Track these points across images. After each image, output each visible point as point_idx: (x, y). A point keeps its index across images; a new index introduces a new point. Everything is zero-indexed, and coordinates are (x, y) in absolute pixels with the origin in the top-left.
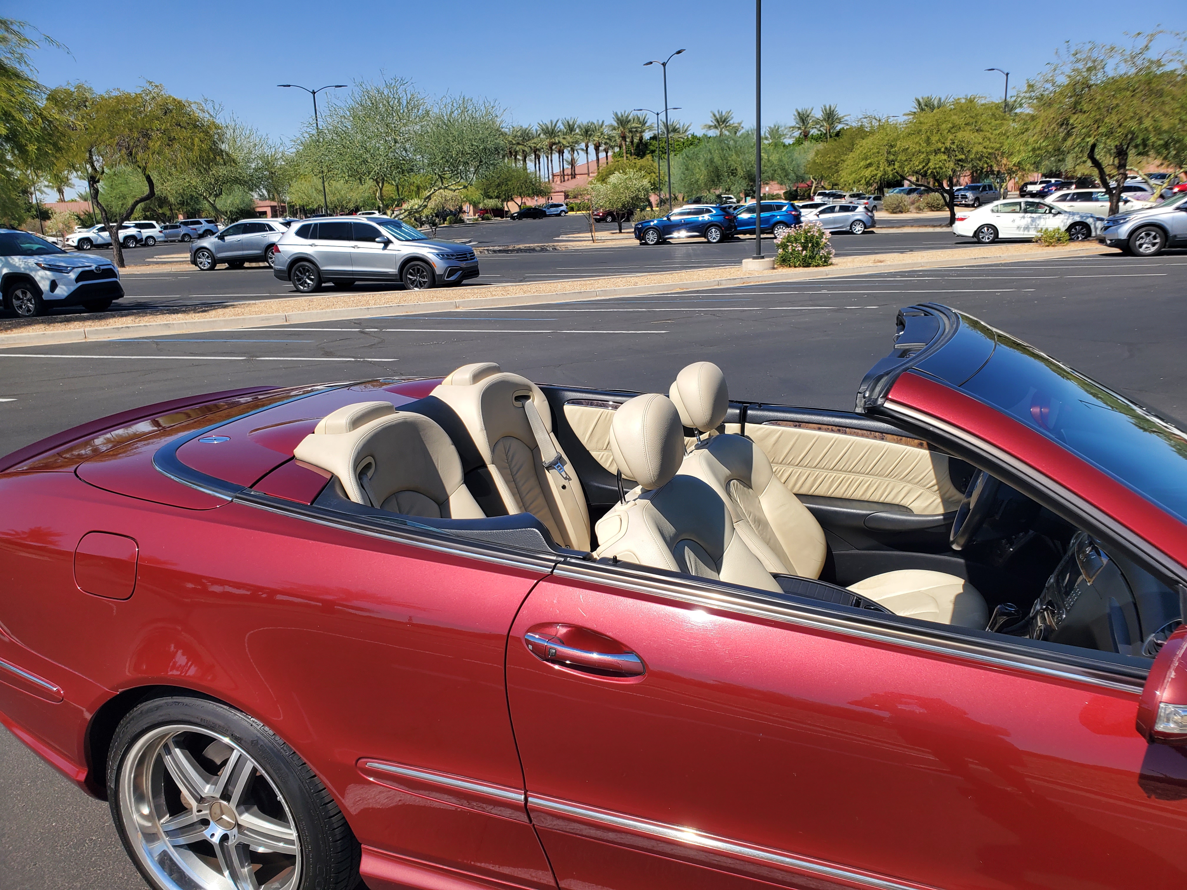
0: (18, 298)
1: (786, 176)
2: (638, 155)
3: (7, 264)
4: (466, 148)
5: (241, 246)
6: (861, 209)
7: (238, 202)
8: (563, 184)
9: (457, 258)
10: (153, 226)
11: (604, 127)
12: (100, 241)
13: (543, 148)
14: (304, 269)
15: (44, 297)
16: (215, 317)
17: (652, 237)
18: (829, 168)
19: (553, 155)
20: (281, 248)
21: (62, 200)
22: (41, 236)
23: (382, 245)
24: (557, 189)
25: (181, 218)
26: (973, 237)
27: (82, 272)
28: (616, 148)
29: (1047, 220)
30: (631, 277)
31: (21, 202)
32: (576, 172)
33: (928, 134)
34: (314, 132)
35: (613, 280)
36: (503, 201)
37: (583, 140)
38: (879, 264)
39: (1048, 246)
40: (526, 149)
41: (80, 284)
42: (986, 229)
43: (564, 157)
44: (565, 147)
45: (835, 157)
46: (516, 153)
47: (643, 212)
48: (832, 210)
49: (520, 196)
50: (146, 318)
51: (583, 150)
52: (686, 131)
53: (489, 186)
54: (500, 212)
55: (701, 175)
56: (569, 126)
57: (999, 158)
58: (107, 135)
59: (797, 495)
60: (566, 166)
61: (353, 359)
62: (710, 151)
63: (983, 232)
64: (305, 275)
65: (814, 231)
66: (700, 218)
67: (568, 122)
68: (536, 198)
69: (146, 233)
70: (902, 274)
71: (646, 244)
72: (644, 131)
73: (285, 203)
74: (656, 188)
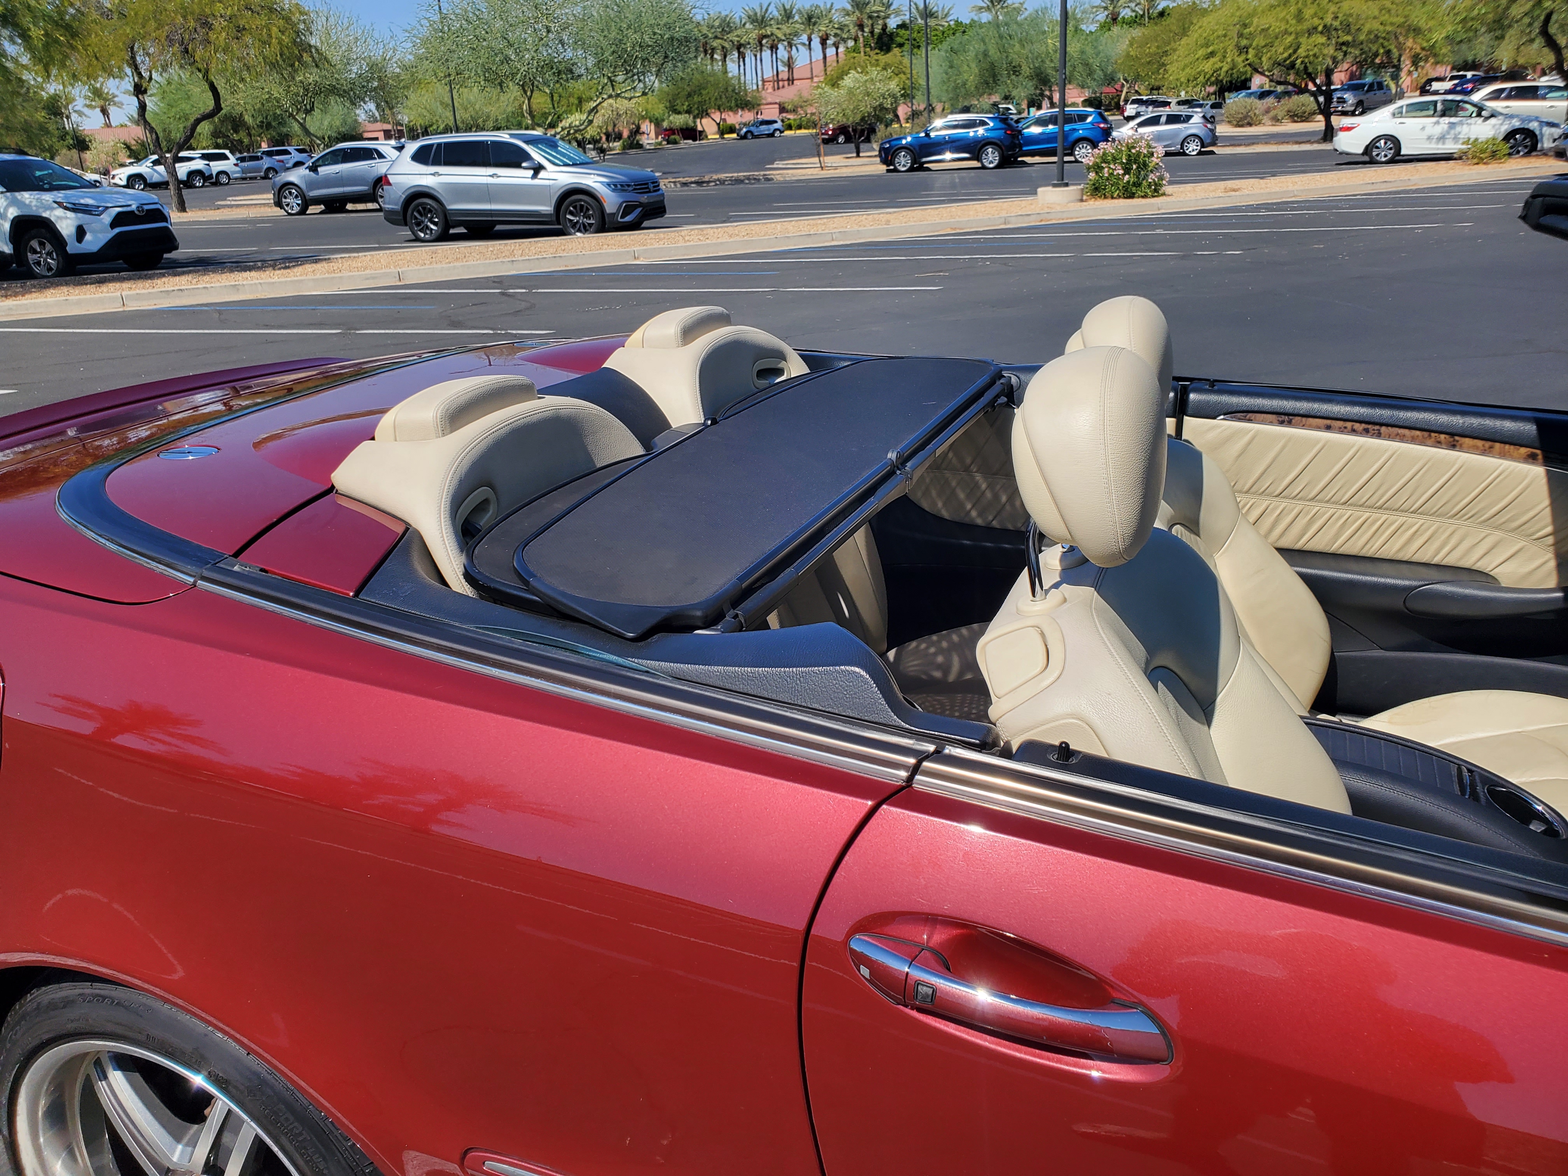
0: (35, 252)
1: (1089, 75)
2: (881, 49)
3: (14, 203)
4: (646, 37)
5: (339, 180)
6: (1197, 119)
7: (338, 123)
8: (777, 92)
9: (635, 189)
10: (225, 158)
11: (833, 11)
12: (156, 178)
13: (749, 43)
14: (424, 209)
15: (69, 249)
16: (301, 275)
17: (903, 161)
18: (1149, 63)
19: (763, 53)
20: (391, 179)
21: (108, 125)
22: (79, 172)
23: (531, 172)
24: (770, 100)
25: (265, 147)
26: (1363, 154)
27: (119, 214)
28: (849, 41)
29: (1472, 126)
30: (879, 214)
31: (52, 127)
32: (795, 77)
33: (1300, 5)
34: (437, 18)
35: (854, 218)
36: (695, 117)
37: (804, 30)
38: (1233, 193)
39: (1477, 164)
40: (726, 45)
41: (117, 230)
42: (1382, 142)
43: (779, 56)
44: (780, 40)
45: (1158, 47)
46: (713, 50)
47: (889, 129)
48: (1154, 121)
49: (719, 109)
50: (206, 278)
51: (804, 44)
52: (946, 15)
53: (676, 96)
54: (691, 133)
55: (971, 74)
56: (785, 10)
57: (1401, 39)
58: (153, 24)
59: (1280, 550)
60: (781, 68)
61: (491, 332)
62: (983, 41)
63: (1377, 148)
64: (426, 217)
65: (1140, 147)
66: (971, 133)
67: (784, 6)
68: (740, 112)
69: (217, 166)
70: (1268, 207)
71: (895, 170)
72: (887, 17)
73: (402, 125)
74: (908, 95)
